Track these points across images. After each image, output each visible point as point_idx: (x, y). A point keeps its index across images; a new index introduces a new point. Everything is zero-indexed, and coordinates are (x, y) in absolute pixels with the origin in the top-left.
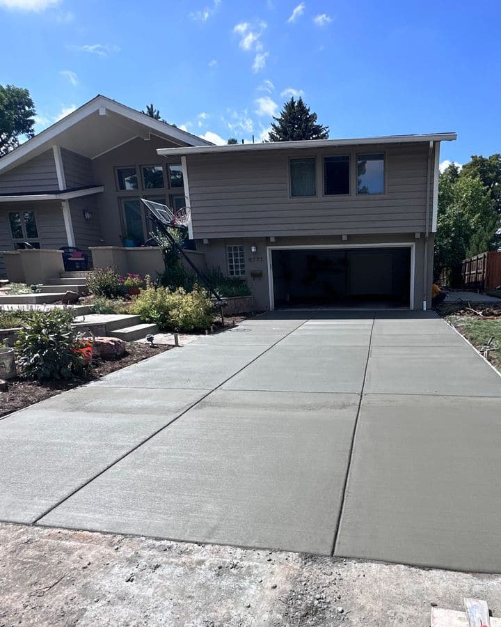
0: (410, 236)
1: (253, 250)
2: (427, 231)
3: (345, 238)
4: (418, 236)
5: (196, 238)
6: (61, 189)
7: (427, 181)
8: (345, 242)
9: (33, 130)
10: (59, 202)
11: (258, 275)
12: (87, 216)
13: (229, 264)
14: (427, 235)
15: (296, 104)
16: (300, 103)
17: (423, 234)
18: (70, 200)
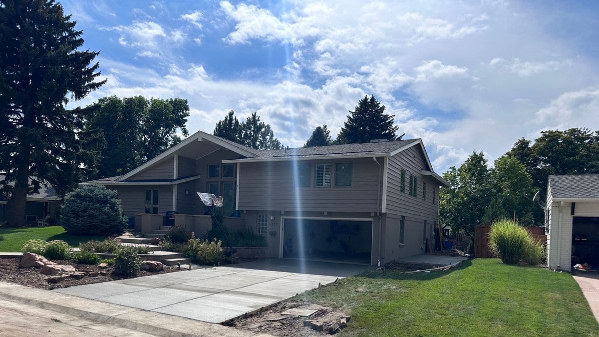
0: (368, 215)
1: (271, 219)
2: (378, 212)
3: (326, 214)
4: (372, 214)
5: (240, 209)
6: (175, 178)
7: (378, 179)
8: (326, 216)
9: (185, 126)
10: (172, 186)
11: (274, 234)
12: (187, 193)
13: (258, 226)
14: (378, 214)
15: (369, 100)
16: (373, 99)
17: (376, 213)
18: (178, 185)
